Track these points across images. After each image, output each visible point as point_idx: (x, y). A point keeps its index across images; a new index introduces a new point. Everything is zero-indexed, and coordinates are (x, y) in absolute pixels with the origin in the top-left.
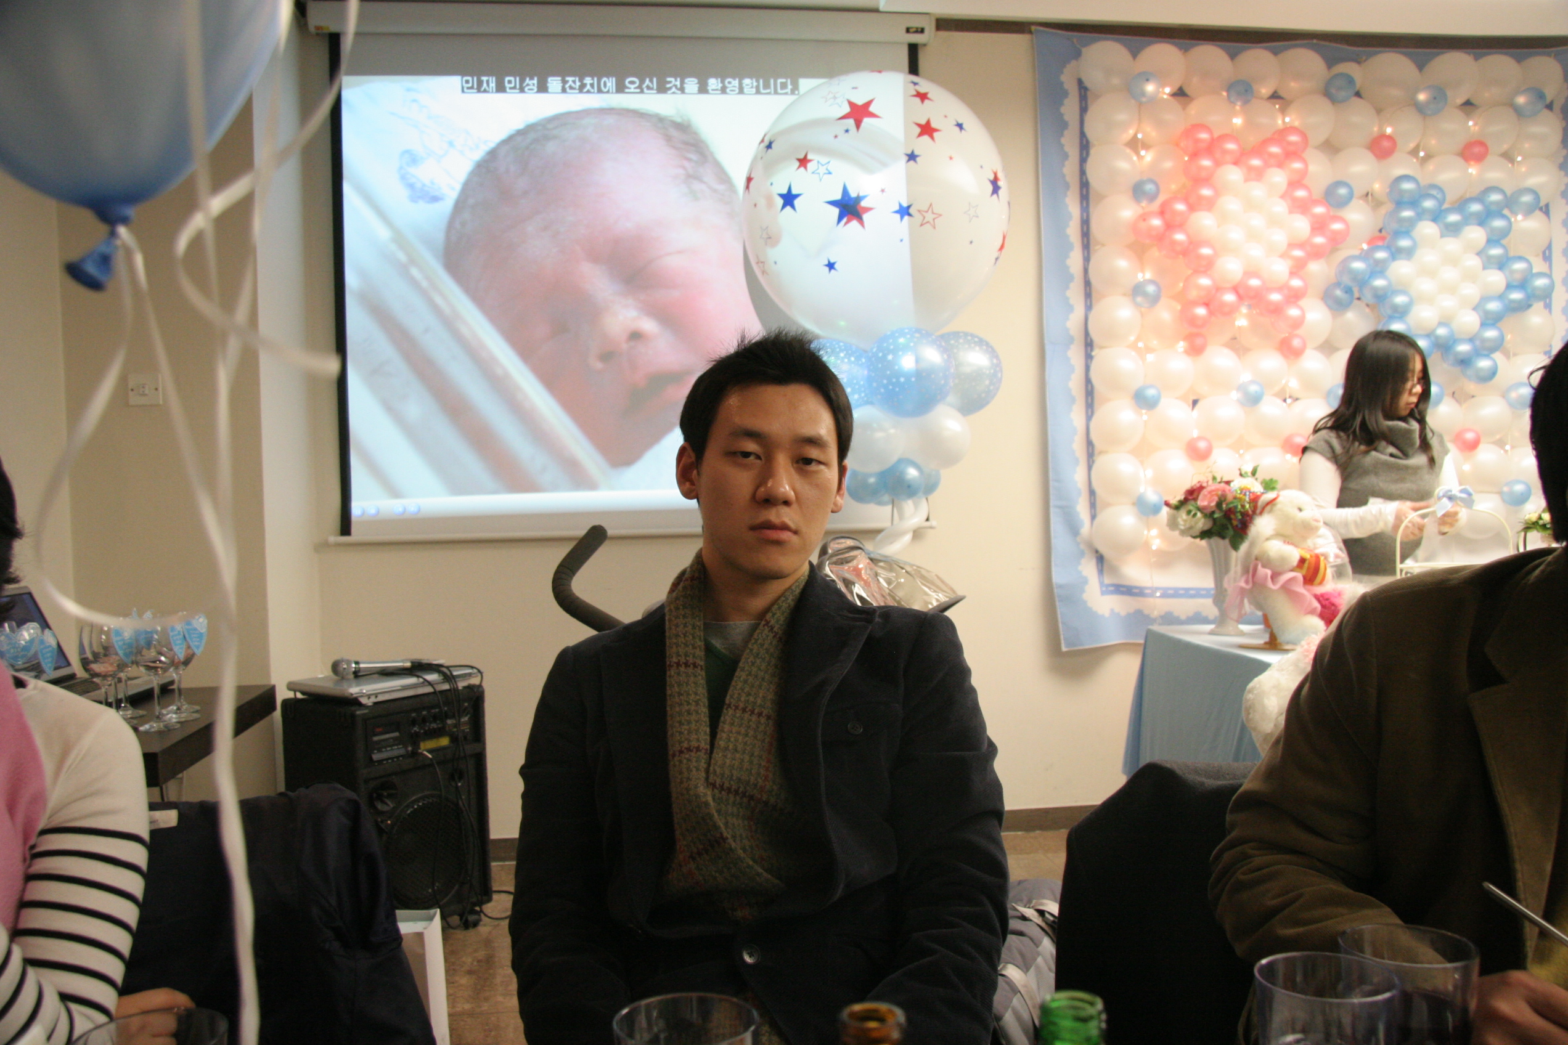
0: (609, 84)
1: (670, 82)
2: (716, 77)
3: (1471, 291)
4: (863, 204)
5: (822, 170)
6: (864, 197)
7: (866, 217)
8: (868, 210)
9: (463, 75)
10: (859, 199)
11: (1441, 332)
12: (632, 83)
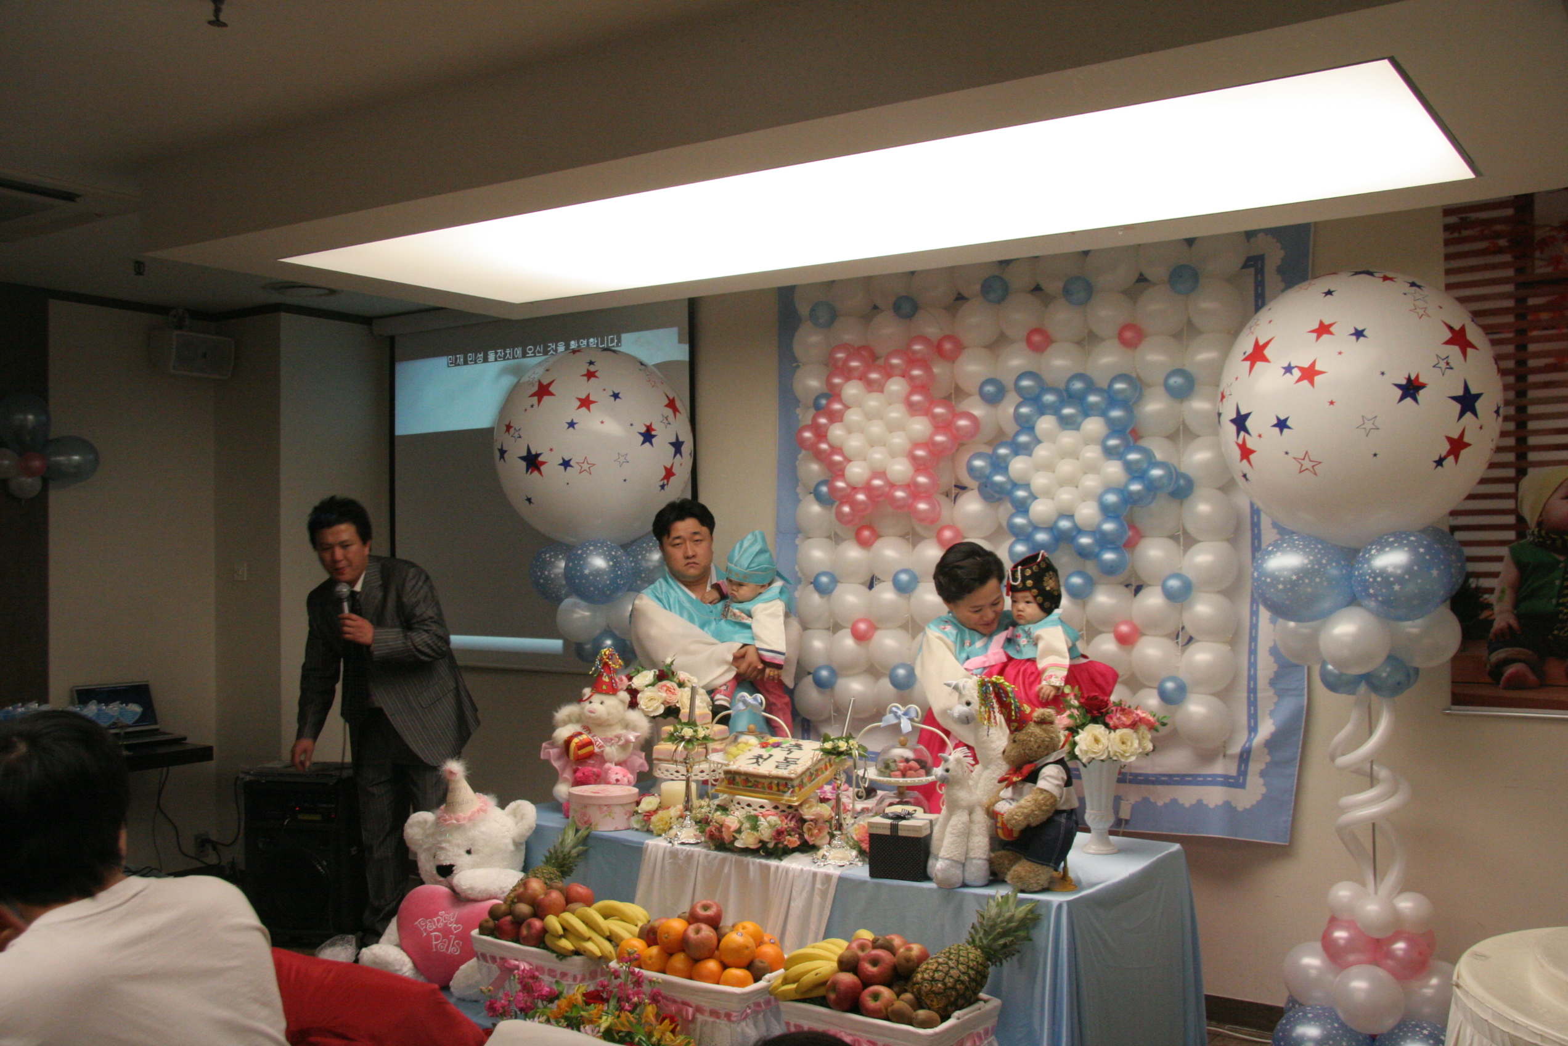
0: (518, 352)
1: (550, 346)
2: (574, 340)
3: (1091, 482)
4: (541, 459)
5: (516, 435)
6: (540, 454)
7: (542, 468)
8: (543, 463)
9: (448, 355)
10: (538, 455)
11: (1064, 524)
12: (530, 349)
